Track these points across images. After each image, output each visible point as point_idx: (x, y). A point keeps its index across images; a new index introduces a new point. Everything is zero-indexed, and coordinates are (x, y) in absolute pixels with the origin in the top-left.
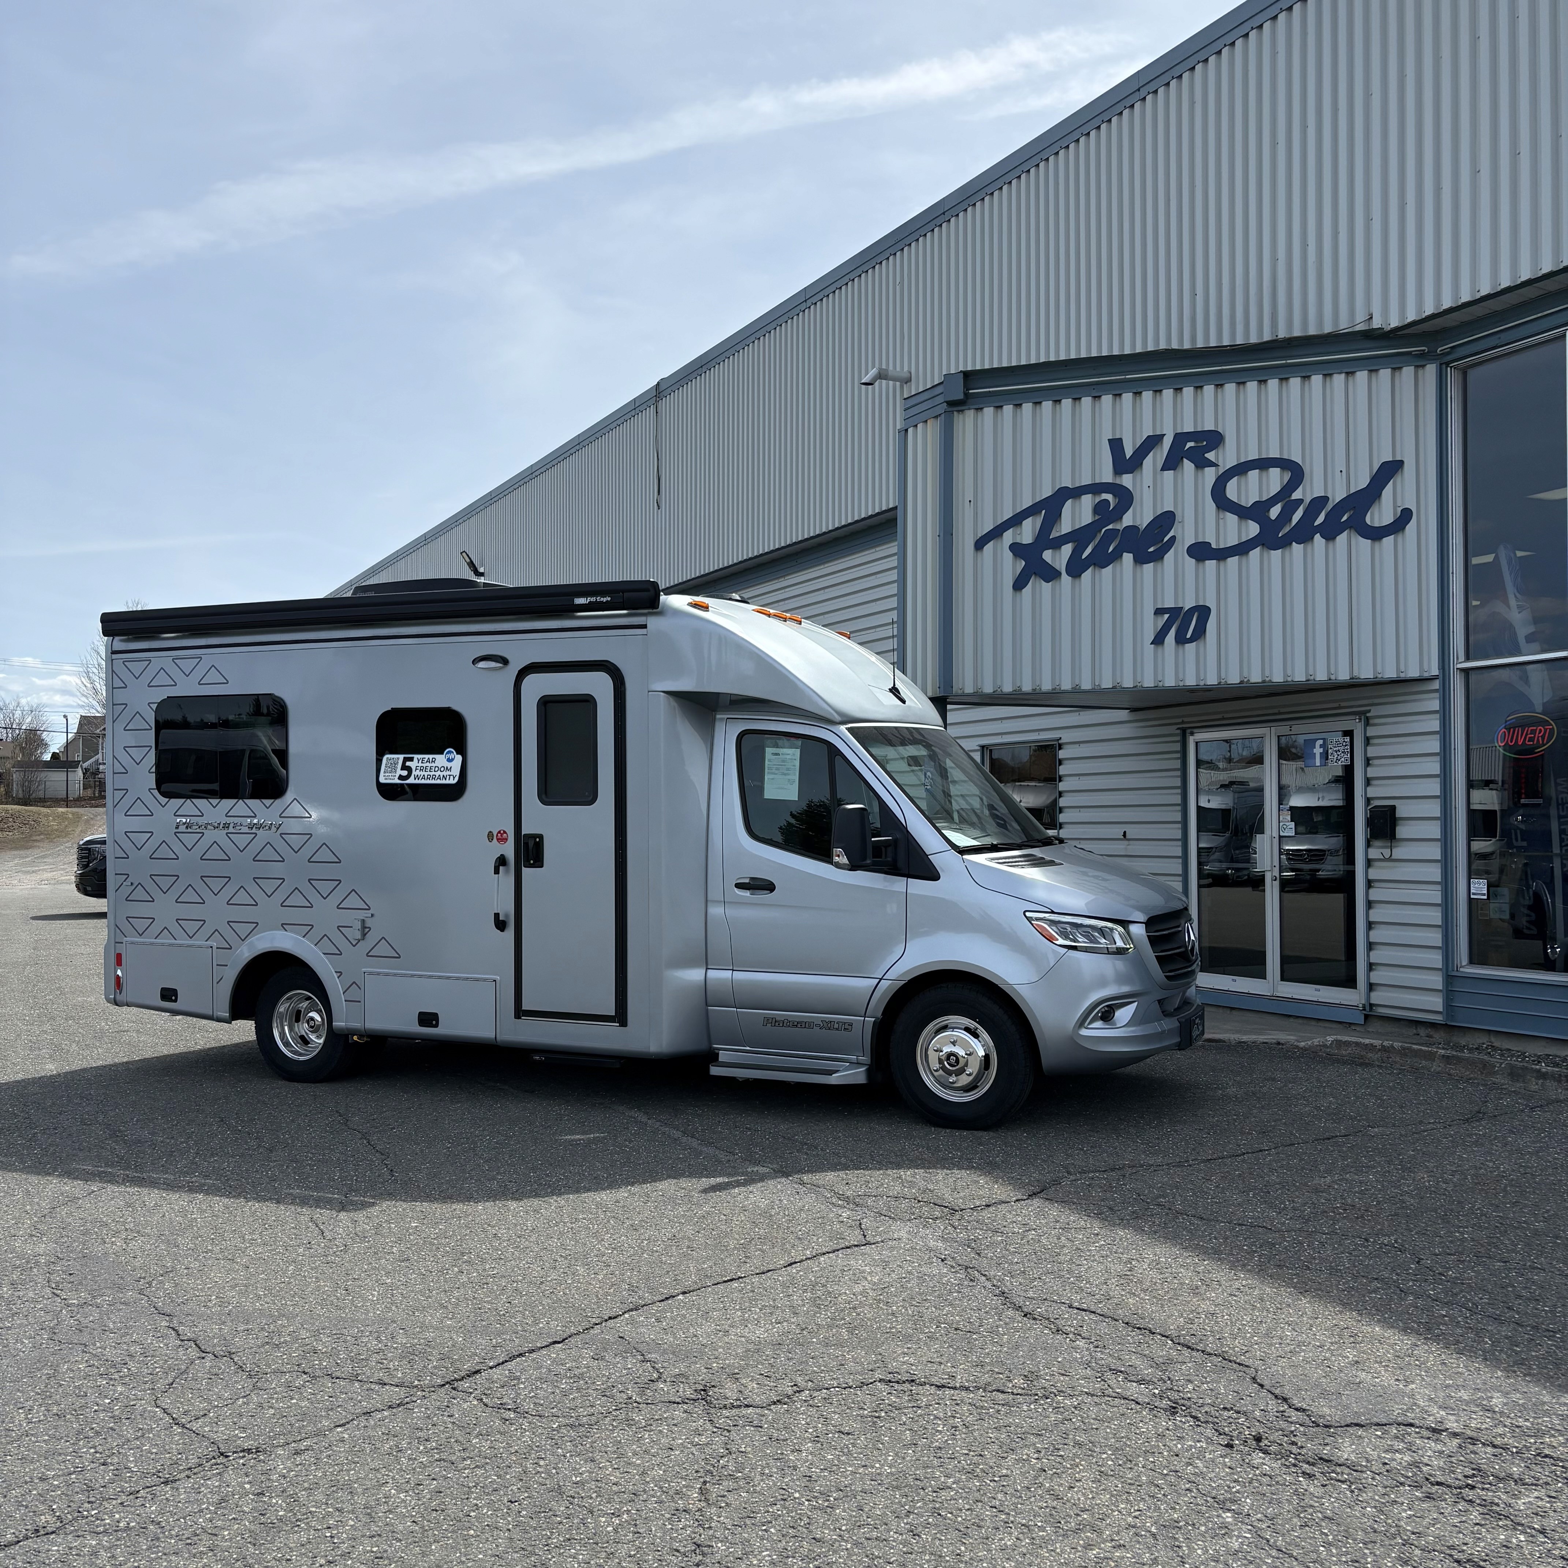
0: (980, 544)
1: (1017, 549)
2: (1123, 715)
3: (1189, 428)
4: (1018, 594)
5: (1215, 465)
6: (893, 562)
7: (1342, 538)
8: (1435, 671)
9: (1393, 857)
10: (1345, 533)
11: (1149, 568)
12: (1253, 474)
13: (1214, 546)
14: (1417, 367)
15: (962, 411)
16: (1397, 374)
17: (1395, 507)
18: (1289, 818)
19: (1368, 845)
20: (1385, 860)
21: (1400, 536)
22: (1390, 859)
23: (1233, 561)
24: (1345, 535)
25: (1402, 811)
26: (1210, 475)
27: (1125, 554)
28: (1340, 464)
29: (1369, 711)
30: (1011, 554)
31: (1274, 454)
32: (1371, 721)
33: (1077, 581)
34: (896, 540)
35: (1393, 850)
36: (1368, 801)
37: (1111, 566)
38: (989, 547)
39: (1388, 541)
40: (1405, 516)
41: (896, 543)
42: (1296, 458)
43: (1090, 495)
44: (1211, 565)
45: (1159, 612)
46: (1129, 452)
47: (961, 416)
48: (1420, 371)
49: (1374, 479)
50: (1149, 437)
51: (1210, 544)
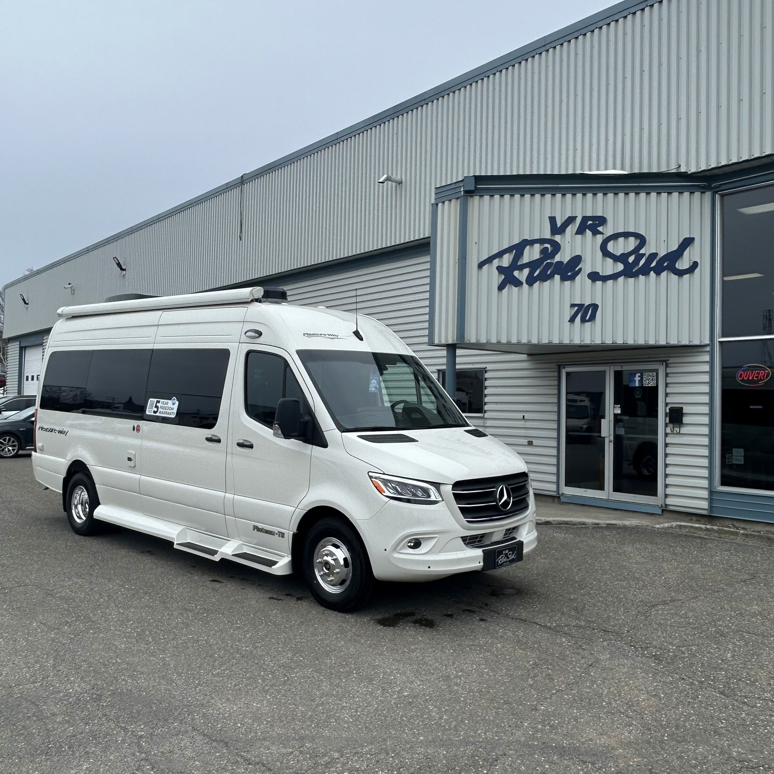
0: (481, 265)
1: (500, 269)
2: (524, 357)
3: (589, 214)
4: (500, 292)
5: (602, 234)
8: (707, 341)
9: (681, 432)
11: (567, 283)
12: (621, 240)
13: (601, 274)
14: (702, 192)
15: (472, 196)
16: (692, 195)
17: (690, 260)
19: (666, 425)
20: (676, 433)
21: (691, 275)
22: (679, 433)
23: (610, 282)
24: (665, 273)
25: (686, 409)
26: (600, 239)
28: (664, 237)
29: (668, 360)
30: (497, 272)
31: (632, 230)
32: (669, 365)
33: (531, 288)
35: (681, 429)
36: (667, 404)
37: (549, 281)
38: (485, 267)
39: (686, 277)
40: (695, 265)
42: (642, 232)
43: (539, 244)
44: (599, 283)
45: (573, 306)
46: (559, 224)
47: (471, 199)
48: (703, 195)
49: (680, 246)
50: (569, 217)
51: (598, 273)
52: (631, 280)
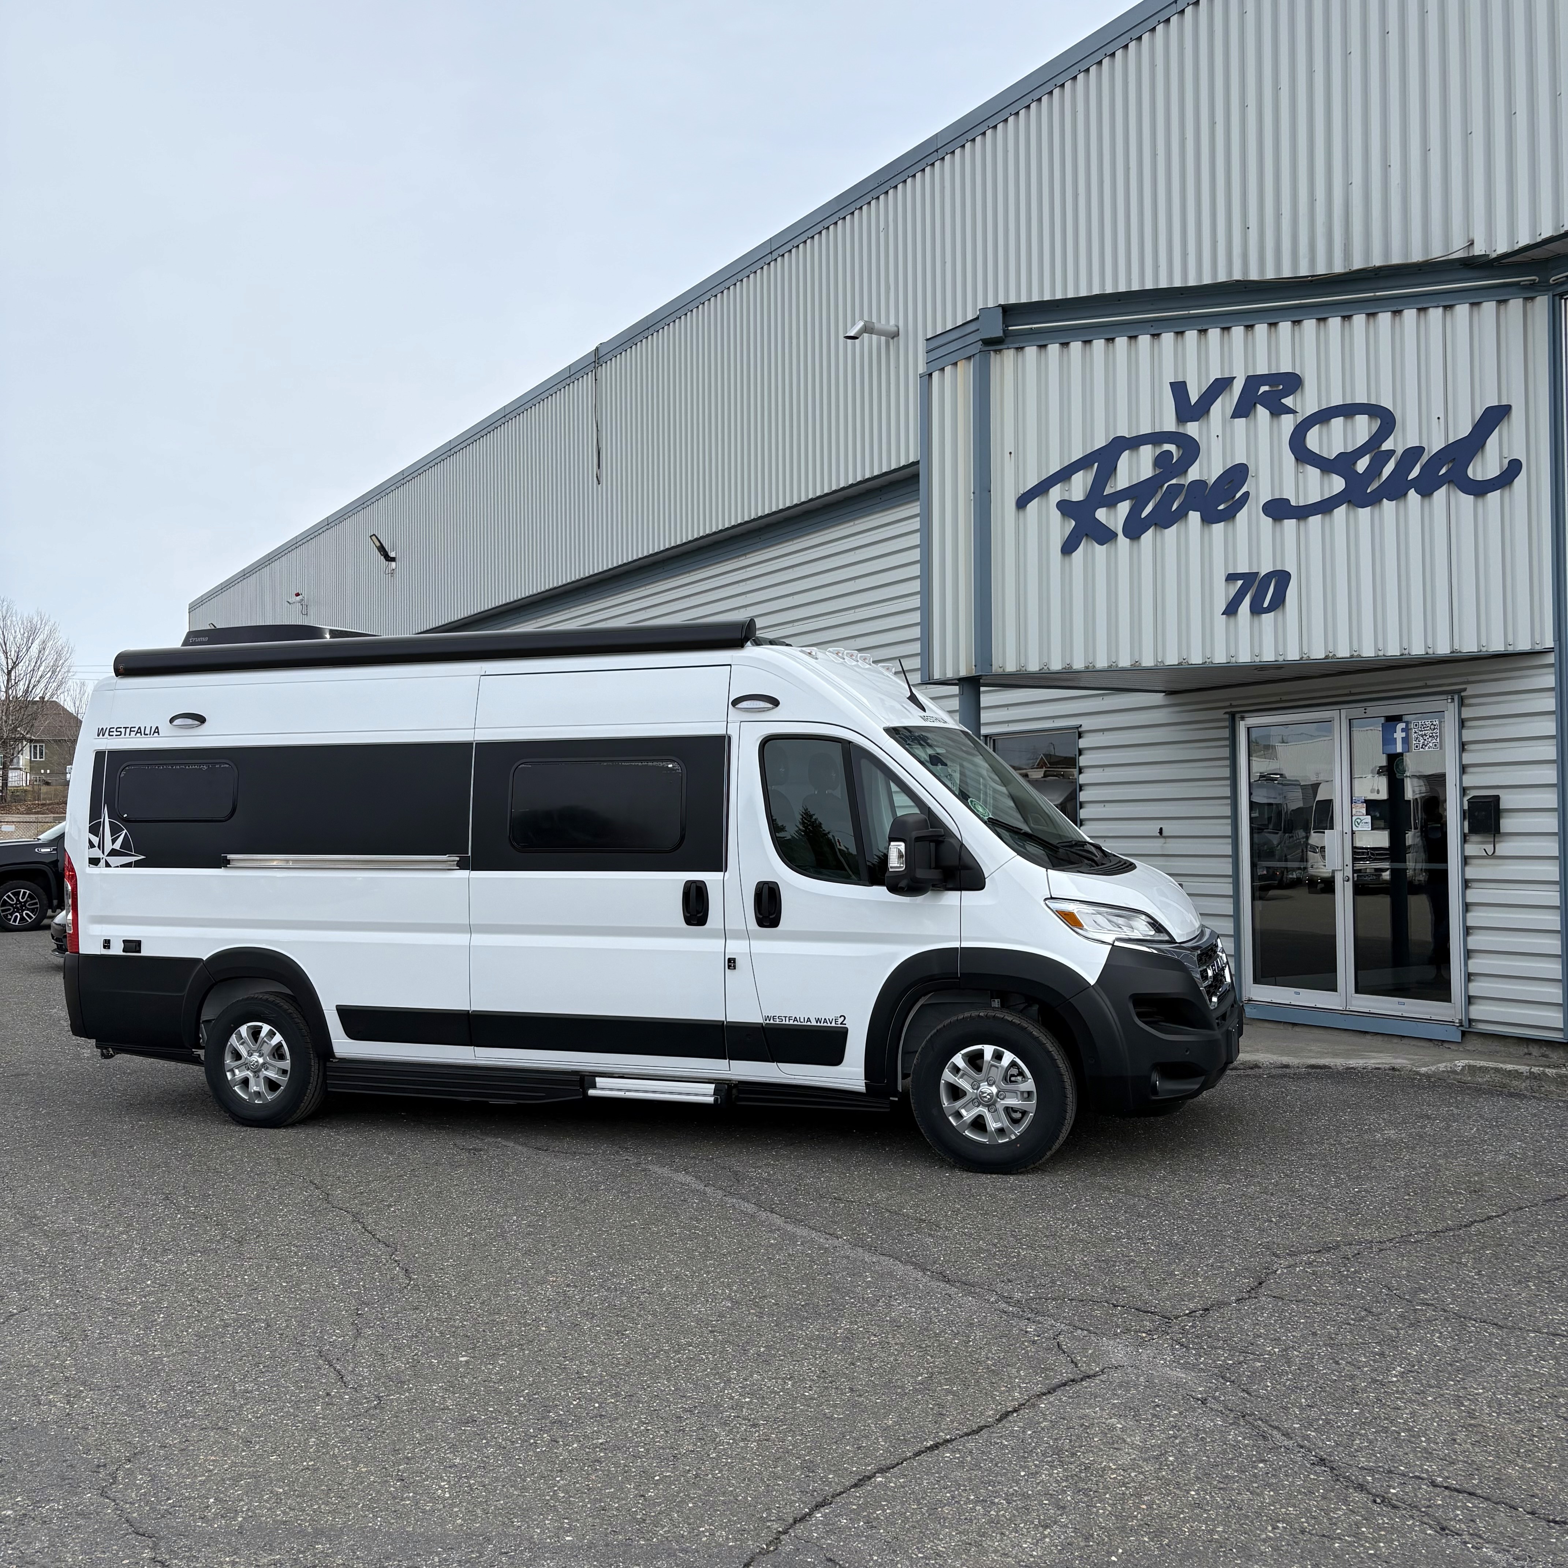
0: (1022, 502)
1: (1065, 507)
2: (1158, 698)
3: (1262, 369)
4: (1067, 558)
5: (1293, 412)
6: (916, 524)
7: (1440, 495)
8: (1549, 643)
9: (1497, 854)
10: (1444, 488)
11: (1218, 528)
12: (1337, 422)
13: (1293, 503)
14: (1526, 299)
15: (1000, 351)
16: (1502, 307)
17: (1501, 458)
18: (1364, 811)
19: (1465, 839)
20: (1488, 857)
21: (1507, 492)
22: (1493, 856)
23: (1315, 520)
24: (1443, 490)
25: (1508, 800)
26: (1288, 423)
27: (1191, 512)
28: (1437, 409)
29: (1465, 690)
30: (1059, 513)
31: (1362, 398)
32: (1467, 701)
33: (1135, 544)
34: (918, 499)
35: (1497, 846)
36: (1464, 791)
37: (1175, 525)
38: (1033, 506)
39: (1494, 497)
40: (1513, 469)
41: (918, 503)
42: (1386, 403)
43: (1150, 446)
44: (1290, 524)
45: (1231, 578)
46: (1194, 398)
47: (998, 356)
48: (1529, 305)
49: (1476, 427)
50: (1216, 380)
51: (1288, 501)
52: (1364, 513)
